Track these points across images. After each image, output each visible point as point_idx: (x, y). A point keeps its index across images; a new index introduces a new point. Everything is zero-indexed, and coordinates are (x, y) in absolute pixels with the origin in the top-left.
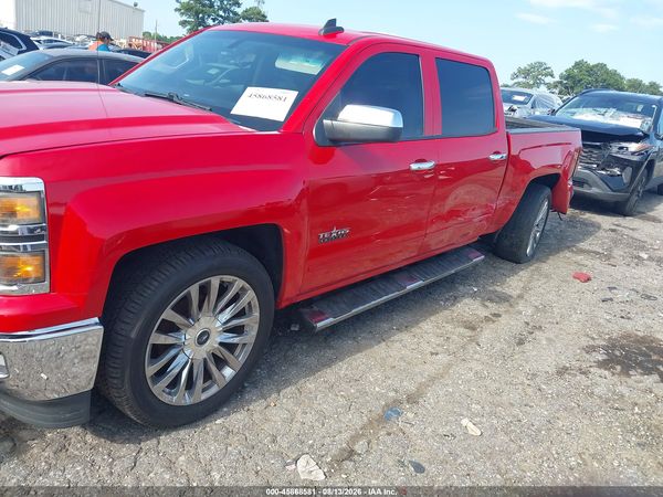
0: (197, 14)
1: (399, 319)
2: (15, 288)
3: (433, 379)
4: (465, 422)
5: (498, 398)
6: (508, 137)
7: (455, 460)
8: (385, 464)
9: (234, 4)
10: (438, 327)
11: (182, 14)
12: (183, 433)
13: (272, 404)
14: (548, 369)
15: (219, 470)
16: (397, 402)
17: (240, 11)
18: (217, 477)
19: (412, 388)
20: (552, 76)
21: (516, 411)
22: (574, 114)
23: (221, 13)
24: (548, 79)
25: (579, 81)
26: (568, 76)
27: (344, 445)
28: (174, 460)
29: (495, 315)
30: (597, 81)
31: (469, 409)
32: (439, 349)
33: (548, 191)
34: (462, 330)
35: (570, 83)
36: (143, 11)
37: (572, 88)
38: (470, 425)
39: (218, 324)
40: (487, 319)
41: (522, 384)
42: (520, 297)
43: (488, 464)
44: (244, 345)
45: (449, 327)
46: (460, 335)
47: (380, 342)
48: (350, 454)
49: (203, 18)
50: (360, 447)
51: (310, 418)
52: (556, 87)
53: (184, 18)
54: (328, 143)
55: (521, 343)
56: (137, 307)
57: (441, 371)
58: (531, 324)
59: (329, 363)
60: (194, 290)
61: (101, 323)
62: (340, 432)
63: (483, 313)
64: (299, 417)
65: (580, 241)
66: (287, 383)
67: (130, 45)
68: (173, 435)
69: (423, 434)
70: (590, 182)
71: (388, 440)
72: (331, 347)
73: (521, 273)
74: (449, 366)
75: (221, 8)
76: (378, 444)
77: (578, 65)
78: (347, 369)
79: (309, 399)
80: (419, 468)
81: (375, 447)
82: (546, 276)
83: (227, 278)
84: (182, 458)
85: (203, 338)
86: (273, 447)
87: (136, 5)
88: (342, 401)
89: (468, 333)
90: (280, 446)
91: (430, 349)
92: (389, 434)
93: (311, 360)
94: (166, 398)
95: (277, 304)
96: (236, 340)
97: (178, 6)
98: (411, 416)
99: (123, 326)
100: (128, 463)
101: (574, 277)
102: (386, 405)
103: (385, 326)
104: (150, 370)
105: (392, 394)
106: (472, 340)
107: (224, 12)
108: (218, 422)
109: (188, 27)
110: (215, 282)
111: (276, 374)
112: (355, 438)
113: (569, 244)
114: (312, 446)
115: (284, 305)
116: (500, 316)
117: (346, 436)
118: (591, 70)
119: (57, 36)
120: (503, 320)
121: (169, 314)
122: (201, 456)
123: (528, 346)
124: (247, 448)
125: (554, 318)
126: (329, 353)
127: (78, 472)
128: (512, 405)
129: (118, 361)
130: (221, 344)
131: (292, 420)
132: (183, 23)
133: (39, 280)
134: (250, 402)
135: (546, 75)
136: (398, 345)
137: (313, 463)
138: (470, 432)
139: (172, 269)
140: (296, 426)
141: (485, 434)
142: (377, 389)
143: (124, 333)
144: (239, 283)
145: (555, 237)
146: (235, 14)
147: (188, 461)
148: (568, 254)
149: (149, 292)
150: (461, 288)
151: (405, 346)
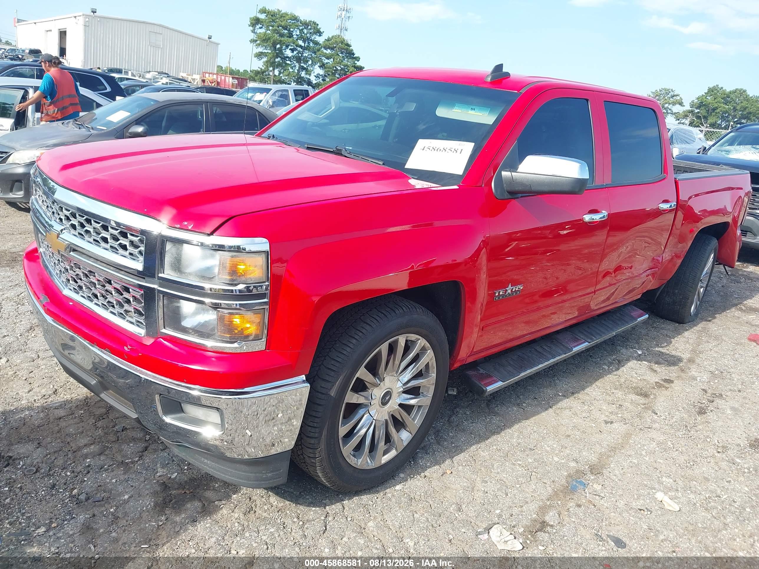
0: (274, 45)
1: (563, 384)
2: (236, 345)
3: (613, 449)
4: (660, 496)
5: (690, 472)
6: (676, 183)
7: (656, 536)
8: (582, 537)
9: (315, 33)
10: (607, 394)
11: (258, 45)
12: (365, 498)
13: (449, 472)
14: (739, 441)
15: (411, 537)
16: (580, 473)
17: (320, 40)
18: (411, 544)
19: (593, 458)
20: (681, 104)
21: (712, 486)
22: (728, 152)
23: (301, 43)
24: (677, 109)
25: (714, 110)
26: (701, 104)
27: (534, 516)
28: (363, 526)
29: (666, 381)
30: (735, 109)
31: (660, 483)
32: (613, 417)
33: (714, 243)
34: (634, 397)
35: (703, 112)
36: (218, 44)
37: (705, 118)
38: (666, 499)
39: (399, 384)
40: (659, 385)
41: (713, 456)
42: (691, 361)
43: (693, 541)
44: (420, 407)
45: (619, 394)
46: (632, 402)
47: (546, 409)
48: (543, 526)
49: (280, 50)
50: (551, 517)
51: (491, 487)
52: (686, 116)
53: (260, 49)
54: (507, 196)
55: (702, 412)
56: (337, 365)
57: (620, 441)
58: (709, 391)
59: (498, 430)
60: (384, 348)
61: (308, 380)
62: (527, 503)
63: (653, 379)
64: (479, 485)
65: (746, 298)
66: (459, 450)
67: (204, 81)
68: (356, 499)
69: (616, 508)
70: (755, 230)
71: (580, 512)
72: (496, 414)
73: (686, 334)
74: (628, 436)
75: (301, 37)
76: (569, 516)
77: (712, 91)
78: (518, 437)
79: (486, 467)
80: (619, 543)
81: (567, 519)
82: (716, 338)
83: (413, 337)
84: (371, 524)
85: (385, 399)
86: (460, 516)
87: (210, 38)
88: (521, 471)
89: (642, 400)
90: (467, 515)
91: (603, 418)
92: (579, 506)
93: (479, 426)
94: (352, 461)
95: (452, 365)
96: (413, 402)
97: (252, 36)
98: (597, 487)
99: (323, 384)
100: (319, 527)
101: (750, 340)
102: (570, 476)
103: (550, 392)
104: (343, 430)
105: (573, 464)
106: (647, 408)
107: (304, 41)
108: (398, 487)
109: (265, 59)
110: (402, 340)
111: (445, 440)
112: (543, 509)
113: (735, 301)
114: (500, 516)
115: (457, 365)
116: (672, 382)
117: (533, 507)
118: (727, 97)
119: (126, 73)
120: (677, 386)
121: (362, 373)
122: (389, 523)
123: (711, 416)
124: (434, 516)
125: (735, 385)
126: (496, 420)
127: (272, 534)
128: (707, 479)
129: (317, 420)
130: (401, 405)
131: (473, 489)
132: (259, 55)
133: (257, 338)
134: (424, 469)
135: (674, 104)
136: (567, 412)
137: (506, 533)
138: (667, 507)
139: (368, 327)
140: (478, 495)
141: (683, 510)
142: (556, 459)
143: (324, 391)
144: (422, 342)
145: (718, 292)
146: (316, 43)
147: (378, 527)
148: (737, 313)
149: (348, 349)
150: (624, 351)
151: (576, 414)
